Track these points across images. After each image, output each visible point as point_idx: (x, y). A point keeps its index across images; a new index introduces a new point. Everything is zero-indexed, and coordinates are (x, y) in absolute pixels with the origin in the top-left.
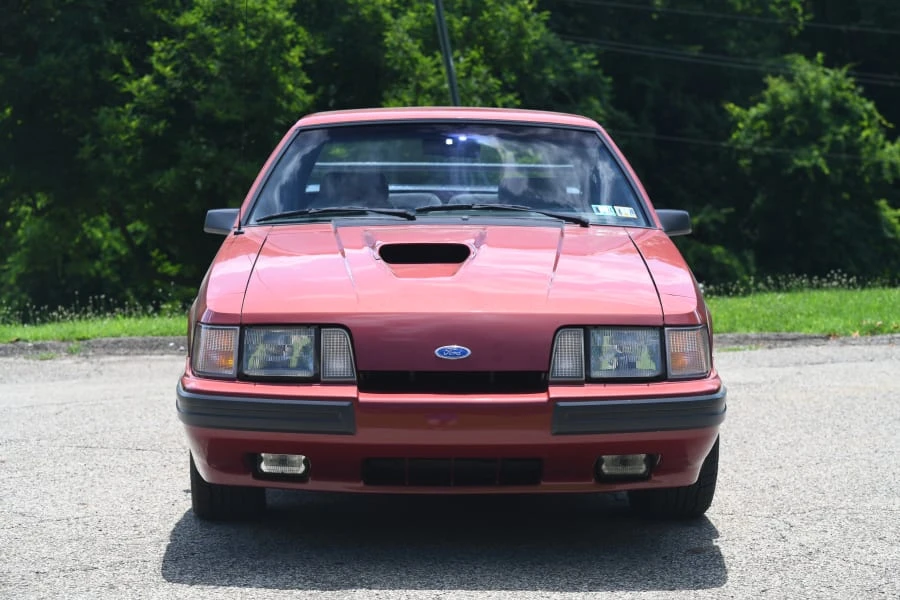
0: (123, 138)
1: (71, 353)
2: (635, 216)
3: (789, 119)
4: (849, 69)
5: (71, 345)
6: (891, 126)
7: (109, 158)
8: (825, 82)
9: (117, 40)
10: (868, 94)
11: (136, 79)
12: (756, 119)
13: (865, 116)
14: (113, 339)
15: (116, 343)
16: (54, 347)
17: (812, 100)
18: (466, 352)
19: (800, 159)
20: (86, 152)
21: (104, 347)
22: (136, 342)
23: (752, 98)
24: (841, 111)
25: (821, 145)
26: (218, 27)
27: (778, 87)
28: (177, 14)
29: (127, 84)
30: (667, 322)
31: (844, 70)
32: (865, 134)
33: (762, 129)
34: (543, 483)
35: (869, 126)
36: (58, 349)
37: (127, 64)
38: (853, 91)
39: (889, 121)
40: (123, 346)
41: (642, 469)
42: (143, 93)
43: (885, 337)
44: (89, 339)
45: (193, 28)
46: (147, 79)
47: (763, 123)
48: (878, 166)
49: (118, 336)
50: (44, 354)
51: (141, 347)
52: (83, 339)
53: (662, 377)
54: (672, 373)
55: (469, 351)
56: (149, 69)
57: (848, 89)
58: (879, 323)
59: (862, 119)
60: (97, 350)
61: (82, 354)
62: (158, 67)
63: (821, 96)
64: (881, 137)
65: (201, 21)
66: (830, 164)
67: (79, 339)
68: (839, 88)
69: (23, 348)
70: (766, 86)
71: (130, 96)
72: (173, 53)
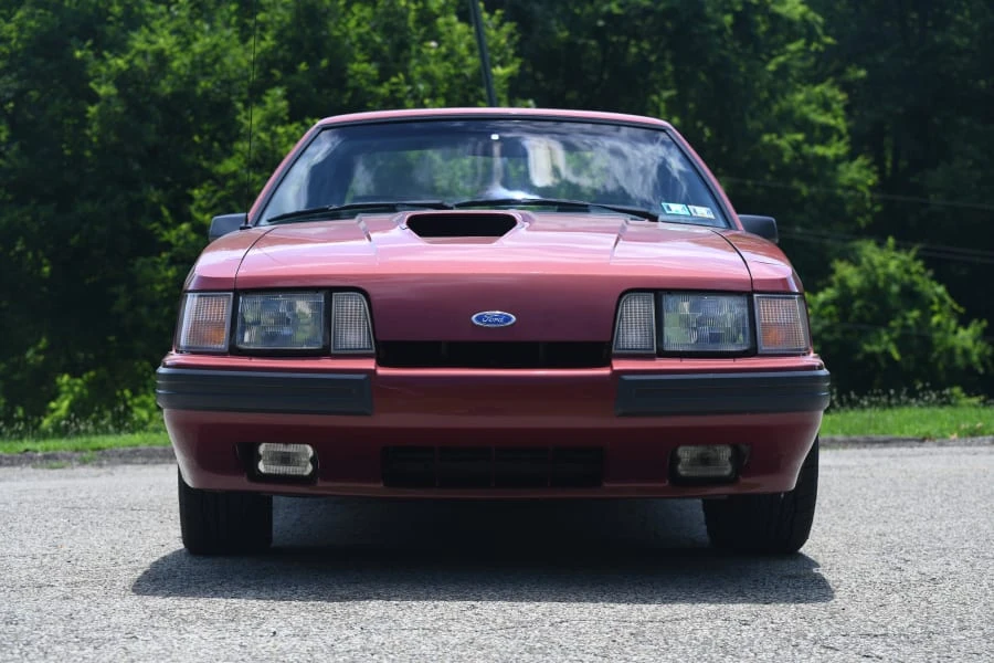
0: (159, 288)
1: (84, 462)
2: (712, 216)
3: (858, 304)
4: (918, 251)
5: (84, 455)
6: (962, 310)
7: (144, 310)
8: (893, 266)
9: (157, 188)
10: (938, 279)
11: (175, 228)
12: (824, 304)
13: (936, 300)
14: (129, 449)
15: (131, 452)
16: (65, 457)
17: (881, 284)
18: (510, 319)
19: (870, 343)
20: (121, 304)
21: (120, 456)
22: (155, 451)
23: (819, 284)
24: (911, 296)
25: (890, 330)
26: (260, 173)
27: (844, 270)
28: (219, 162)
29: (165, 233)
30: (756, 287)
31: (913, 253)
32: (935, 319)
33: (830, 315)
34: (606, 485)
35: (940, 311)
36: (70, 459)
37: (166, 212)
38: (922, 275)
39: (960, 305)
40: (141, 456)
41: (727, 470)
42: (181, 242)
43: (987, 438)
44: (104, 449)
45: (234, 175)
46: (185, 226)
47: (831, 309)
48: (951, 351)
49: (137, 445)
50: (55, 464)
51: (161, 456)
52: (99, 449)
53: (752, 352)
54: (762, 348)
55: (514, 318)
56: (188, 218)
57: (918, 272)
58: (979, 425)
59: (932, 303)
60: (114, 459)
61: (95, 463)
62: (198, 216)
63: (890, 279)
64: (953, 323)
65: (242, 168)
66: (900, 350)
67: (94, 450)
68: (907, 271)
69: (31, 458)
70: (833, 272)
71: (168, 246)
72: (214, 200)
